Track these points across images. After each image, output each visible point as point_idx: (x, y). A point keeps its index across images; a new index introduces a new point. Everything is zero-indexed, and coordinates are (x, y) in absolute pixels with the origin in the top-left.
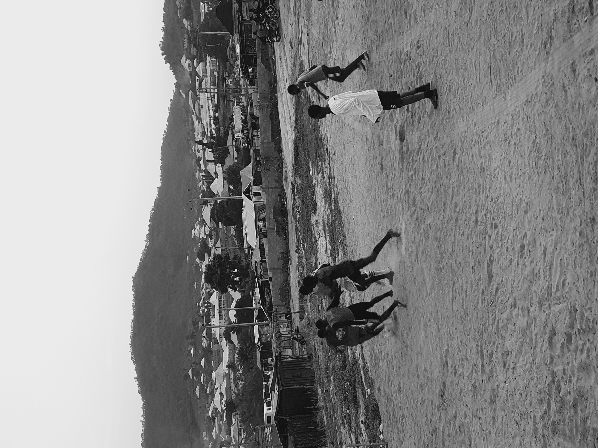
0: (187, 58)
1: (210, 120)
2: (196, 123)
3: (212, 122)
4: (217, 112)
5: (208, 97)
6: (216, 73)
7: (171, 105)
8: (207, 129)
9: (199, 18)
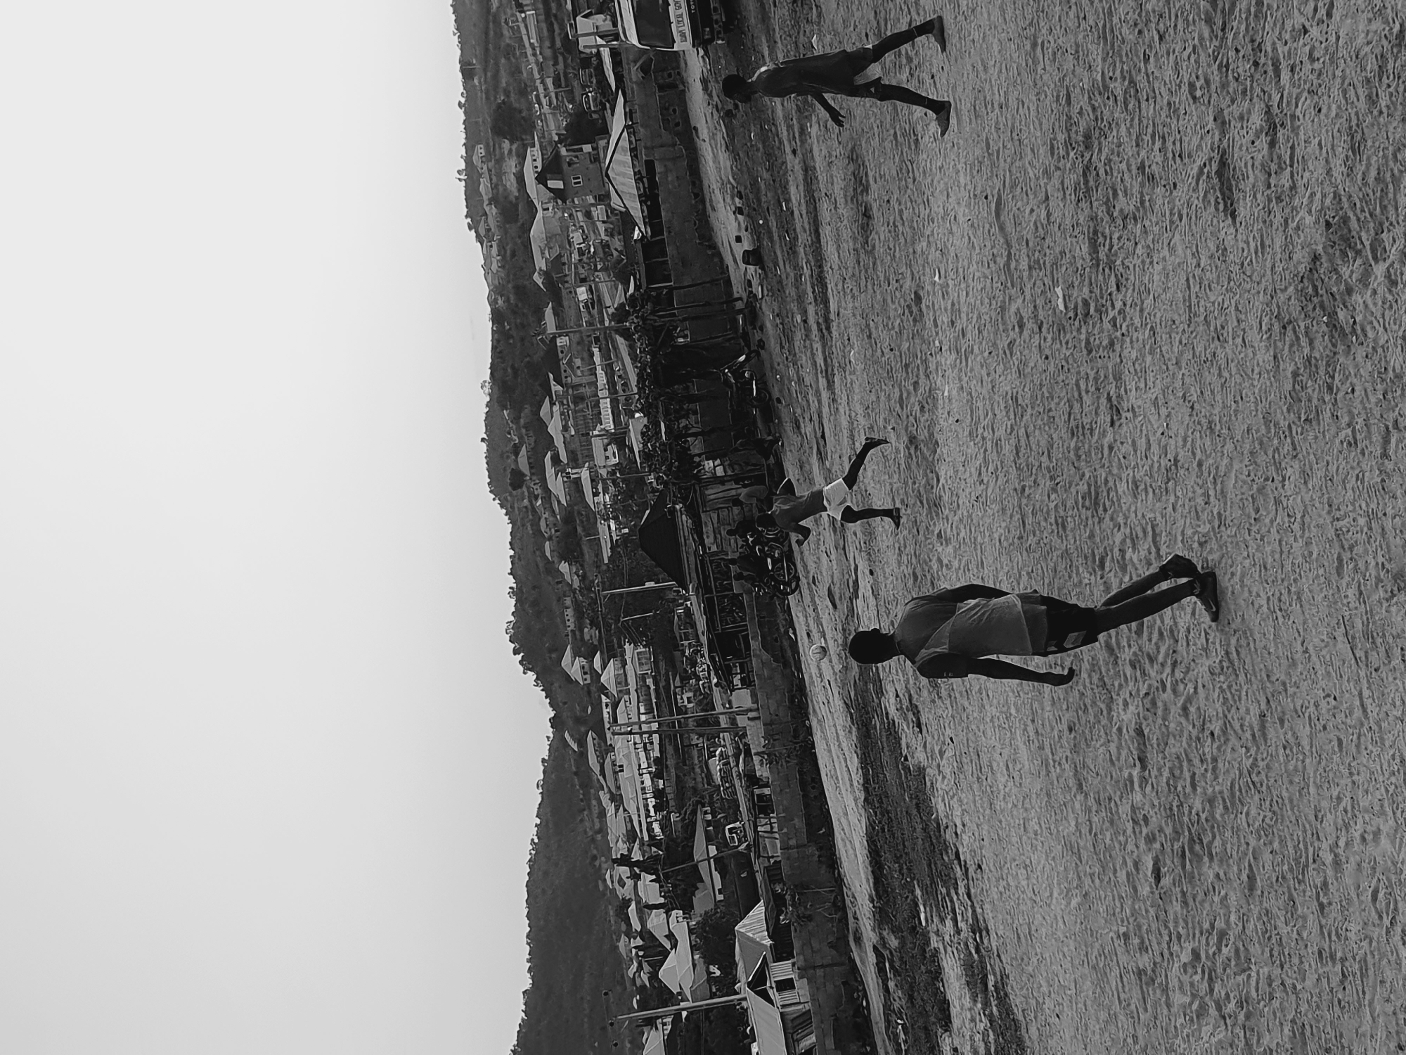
0: (576, 654)
1: (647, 799)
2: (611, 809)
3: (652, 802)
4: (662, 778)
5: (635, 744)
6: (650, 681)
7: (544, 772)
8: (640, 822)
9: (597, 556)
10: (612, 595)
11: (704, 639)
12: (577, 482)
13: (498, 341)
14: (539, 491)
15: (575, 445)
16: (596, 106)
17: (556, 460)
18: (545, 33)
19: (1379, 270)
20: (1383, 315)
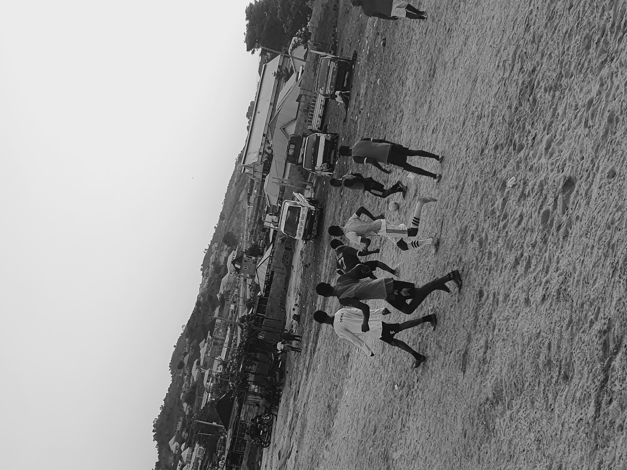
0: (176, 440)
6: (200, 461)
9: (199, 405)
10: (198, 423)
11: (226, 453)
12: (203, 375)
13: (195, 313)
14: (188, 373)
15: (208, 360)
16: (262, 245)
17: (198, 363)
18: (254, 215)
19: (508, 413)
20: (505, 430)
